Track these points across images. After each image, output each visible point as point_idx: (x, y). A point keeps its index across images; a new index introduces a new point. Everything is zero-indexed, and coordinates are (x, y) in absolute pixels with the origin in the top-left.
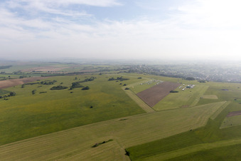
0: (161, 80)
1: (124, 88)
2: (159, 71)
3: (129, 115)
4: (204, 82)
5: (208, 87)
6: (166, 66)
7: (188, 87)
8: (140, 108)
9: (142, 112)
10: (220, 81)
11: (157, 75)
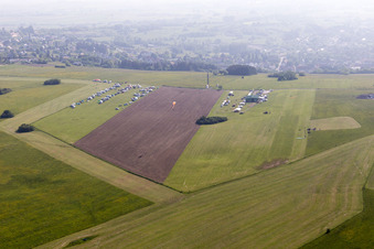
0: (142, 84)
1: (9, 126)
2: (101, 48)
3: (95, 222)
4: (291, 77)
5: (312, 92)
6: (117, 28)
7: (250, 100)
8: (123, 193)
9: (137, 204)
10: (327, 71)
11: (106, 65)
